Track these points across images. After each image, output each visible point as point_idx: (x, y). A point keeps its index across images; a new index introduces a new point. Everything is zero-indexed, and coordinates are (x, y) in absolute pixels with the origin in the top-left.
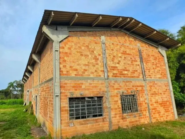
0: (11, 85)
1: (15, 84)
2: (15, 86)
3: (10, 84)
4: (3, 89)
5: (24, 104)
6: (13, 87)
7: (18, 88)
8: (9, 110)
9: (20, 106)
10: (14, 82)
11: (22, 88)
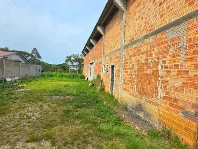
0: (69, 59)
1: (72, 58)
2: (72, 60)
3: (67, 57)
4: (60, 64)
5: (87, 78)
6: (71, 61)
7: (75, 62)
8: (71, 83)
9: (82, 80)
10: (72, 56)
11: (79, 63)
